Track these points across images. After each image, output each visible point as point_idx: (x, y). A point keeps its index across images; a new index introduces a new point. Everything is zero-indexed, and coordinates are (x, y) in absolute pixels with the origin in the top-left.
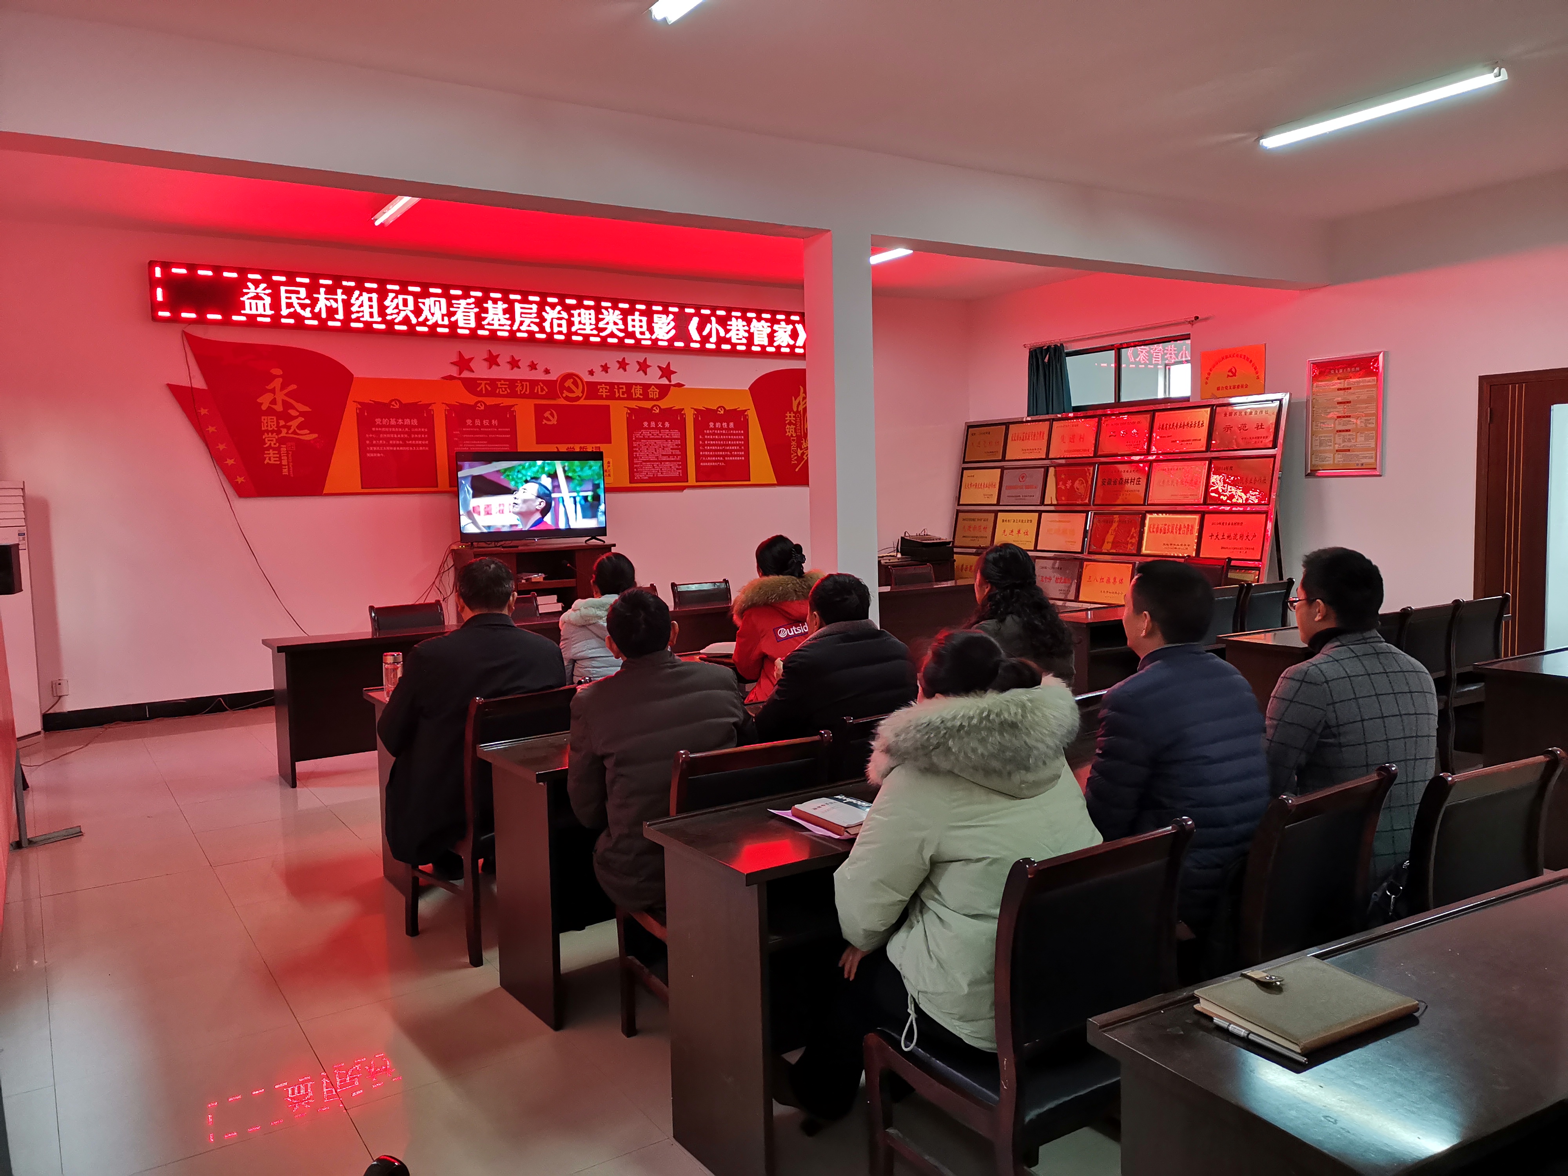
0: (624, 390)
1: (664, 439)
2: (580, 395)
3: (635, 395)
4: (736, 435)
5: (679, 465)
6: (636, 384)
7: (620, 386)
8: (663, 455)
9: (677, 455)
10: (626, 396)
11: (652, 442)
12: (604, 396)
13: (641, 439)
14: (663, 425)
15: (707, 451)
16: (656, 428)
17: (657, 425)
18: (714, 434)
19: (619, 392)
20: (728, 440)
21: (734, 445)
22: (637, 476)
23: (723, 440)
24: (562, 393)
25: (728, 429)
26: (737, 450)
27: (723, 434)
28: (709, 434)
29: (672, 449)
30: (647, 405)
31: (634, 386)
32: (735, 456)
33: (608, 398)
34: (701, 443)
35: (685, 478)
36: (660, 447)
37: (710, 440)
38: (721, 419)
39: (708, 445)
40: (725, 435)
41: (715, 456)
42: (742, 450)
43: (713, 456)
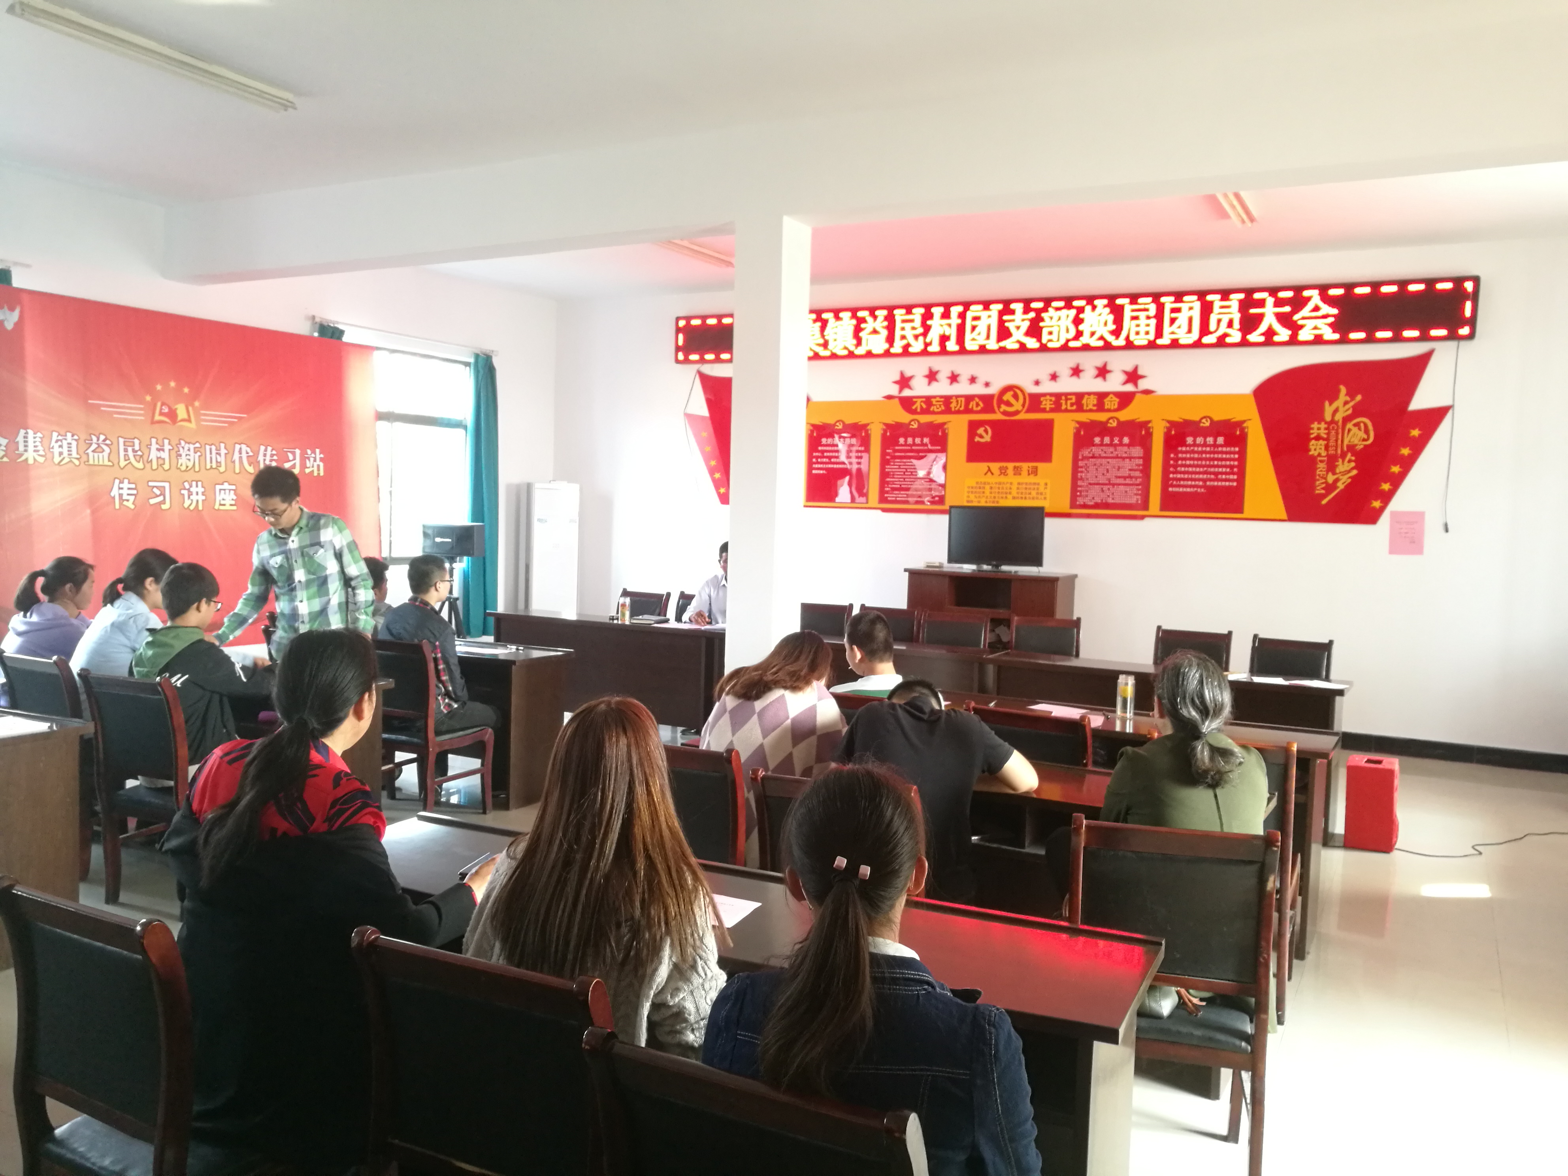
0: (1074, 400)
1: (1121, 458)
2: (1020, 408)
3: (1087, 406)
4: (1226, 453)
5: (1138, 490)
6: (1089, 394)
7: (1069, 397)
8: (1117, 477)
9: (1136, 478)
10: (1074, 407)
11: (1104, 461)
12: (1048, 409)
13: (1088, 458)
14: (1121, 441)
15: (1181, 473)
16: (1111, 444)
17: (1112, 440)
18: (1193, 452)
19: (1066, 404)
20: (1214, 459)
21: (1222, 466)
22: (1080, 501)
23: (1206, 459)
24: (999, 407)
25: (1215, 445)
26: (1226, 473)
27: (1206, 452)
28: (1186, 452)
29: (1130, 470)
30: (1101, 417)
31: (1086, 396)
32: (1222, 480)
33: (1052, 410)
34: (1172, 462)
35: (1145, 505)
36: (1114, 467)
37: (1185, 459)
38: (1205, 433)
39: (1182, 466)
40: (1210, 453)
41: (1192, 480)
42: (1233, 474)
43: (1188, 480)
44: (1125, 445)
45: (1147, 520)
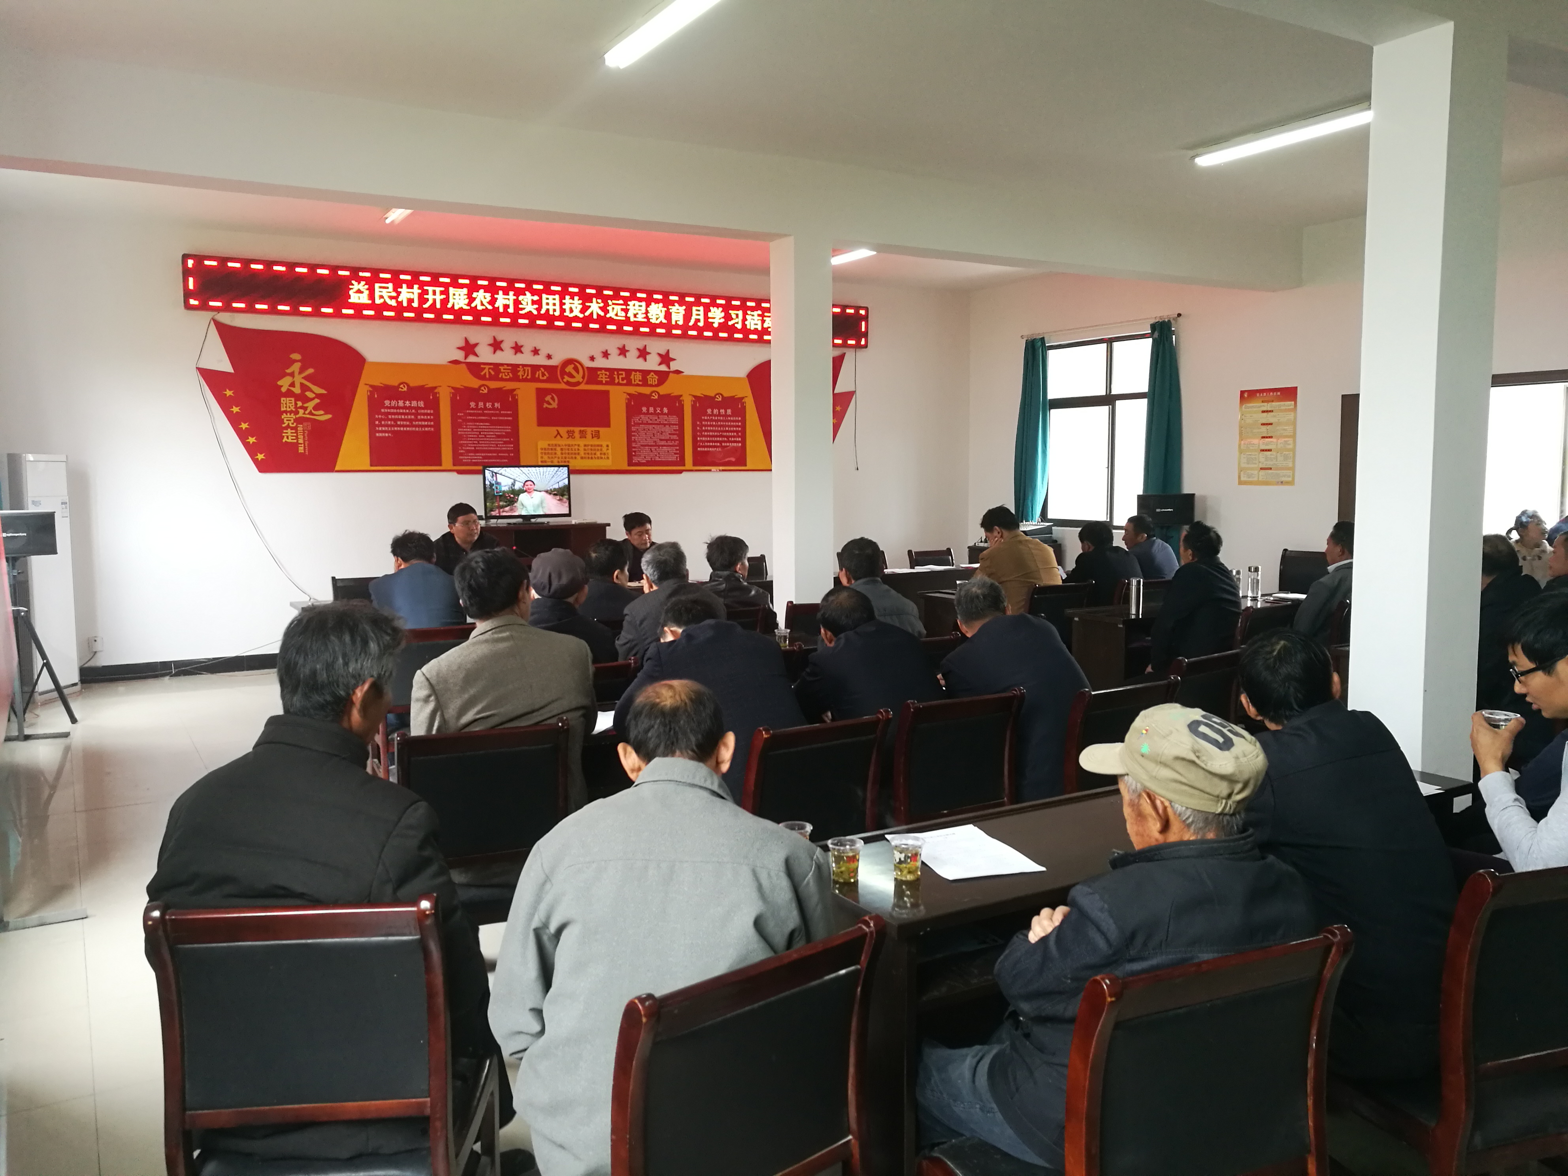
0: (624, 376)
1: (662, 424)
2: (581, 380)
3: (635, 381)
4: (733, 421)
5: (676, 450)
6: (636, 371)
7: (620, 372)
8: (661, 440)
9: (675, 440)
10: (625, 382)
11: (650, 427)
12: (604, 382)
13: (639, 424)
14: (662, 410)
15: (705, 436)
16: (655, 413)
17: (655, 410)
18: (712, 420)
19: (618, 378)
20: (726, 426)
21: (731, 432)
22: (635, 460)
23: (721, 426)
24: (563, 378)
25: (726, 415)
26: (734, 437)
27: (720, 421)
28: (707, 420)
29: (670, 434)
30: (646, 390)
31: (633, 373)
32: (732, 442)
33: (607, 383)
34: (698, 428)
35: (682, 462)
36: (658, 432)
37: (708, 426)
38: (719, 405)
39: (706, 431)
40: (722, 421)
41: (713, 442)
42: (739, 437)
43: (709, 442)
44: (665, 414)
45: (684, 474)
